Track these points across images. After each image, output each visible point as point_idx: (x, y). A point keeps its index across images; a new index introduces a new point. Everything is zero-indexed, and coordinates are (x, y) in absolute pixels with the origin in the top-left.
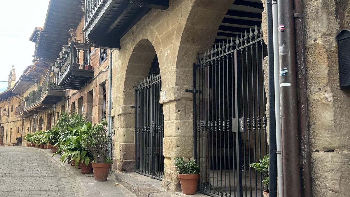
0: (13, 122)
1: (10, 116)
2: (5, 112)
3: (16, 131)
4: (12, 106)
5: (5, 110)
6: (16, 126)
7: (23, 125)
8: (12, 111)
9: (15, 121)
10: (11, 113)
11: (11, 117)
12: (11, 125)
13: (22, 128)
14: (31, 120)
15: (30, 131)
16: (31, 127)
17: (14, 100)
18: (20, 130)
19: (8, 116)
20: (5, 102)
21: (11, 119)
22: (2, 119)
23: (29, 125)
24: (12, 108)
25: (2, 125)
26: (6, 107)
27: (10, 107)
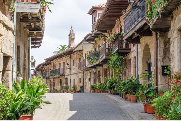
0: (76, 74)
1: (72, 69)
2: (68, 66)
3: (78, 81)
4: (74, 61)
5: (68, 64)
6: (78, 77)
7: (84, 77)
8: (74, 65)
9: (77, 73)
10: (73, 67)
11: (74, 70)
12: (73, 77)
13: (83, 79)
14: (91, 73)
15: (91, 81)
16: (91, 78)
17: (75, 56)
18: (82, 80)
19: (71, 69)
20: (67, 58)
21: (73, 71)
22: (66, 71)
23: (89, 77)
24: (74, 63)
25: (66, 77)
26: (68, 62)
27: (72, 62)
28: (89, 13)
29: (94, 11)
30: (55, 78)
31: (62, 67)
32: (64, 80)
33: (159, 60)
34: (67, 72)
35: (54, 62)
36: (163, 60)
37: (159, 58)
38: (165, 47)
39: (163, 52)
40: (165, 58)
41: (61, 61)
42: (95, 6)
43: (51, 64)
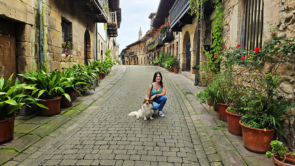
2: (138, 50)
9: (143, 54)
10: (141, 51)
12: (141, 56)
17: (142, 45)
20: (138, 45)
21: (141, 53)
24: (141, 48)
25: (137, 56)
26: (139, 48)
27: (140, 48)
28: (149, 18)
29: (152, 16)
30: (132, 57)
31: (135, 50)
32: (136, 58)
33: (201, 40)
34: (138, 53)
35: (131, 48)
36: (205, 40)
37: (201, 38)
38: (206, 28)
39: (205, 33)
40: (207, 38)
41: (135, 47)
42: (152, 13)
43: (129, 49)
